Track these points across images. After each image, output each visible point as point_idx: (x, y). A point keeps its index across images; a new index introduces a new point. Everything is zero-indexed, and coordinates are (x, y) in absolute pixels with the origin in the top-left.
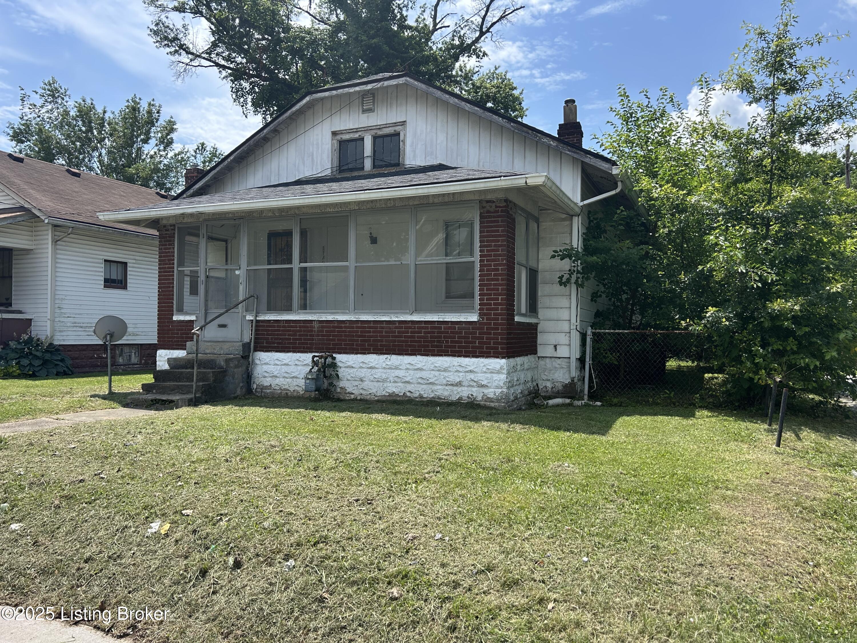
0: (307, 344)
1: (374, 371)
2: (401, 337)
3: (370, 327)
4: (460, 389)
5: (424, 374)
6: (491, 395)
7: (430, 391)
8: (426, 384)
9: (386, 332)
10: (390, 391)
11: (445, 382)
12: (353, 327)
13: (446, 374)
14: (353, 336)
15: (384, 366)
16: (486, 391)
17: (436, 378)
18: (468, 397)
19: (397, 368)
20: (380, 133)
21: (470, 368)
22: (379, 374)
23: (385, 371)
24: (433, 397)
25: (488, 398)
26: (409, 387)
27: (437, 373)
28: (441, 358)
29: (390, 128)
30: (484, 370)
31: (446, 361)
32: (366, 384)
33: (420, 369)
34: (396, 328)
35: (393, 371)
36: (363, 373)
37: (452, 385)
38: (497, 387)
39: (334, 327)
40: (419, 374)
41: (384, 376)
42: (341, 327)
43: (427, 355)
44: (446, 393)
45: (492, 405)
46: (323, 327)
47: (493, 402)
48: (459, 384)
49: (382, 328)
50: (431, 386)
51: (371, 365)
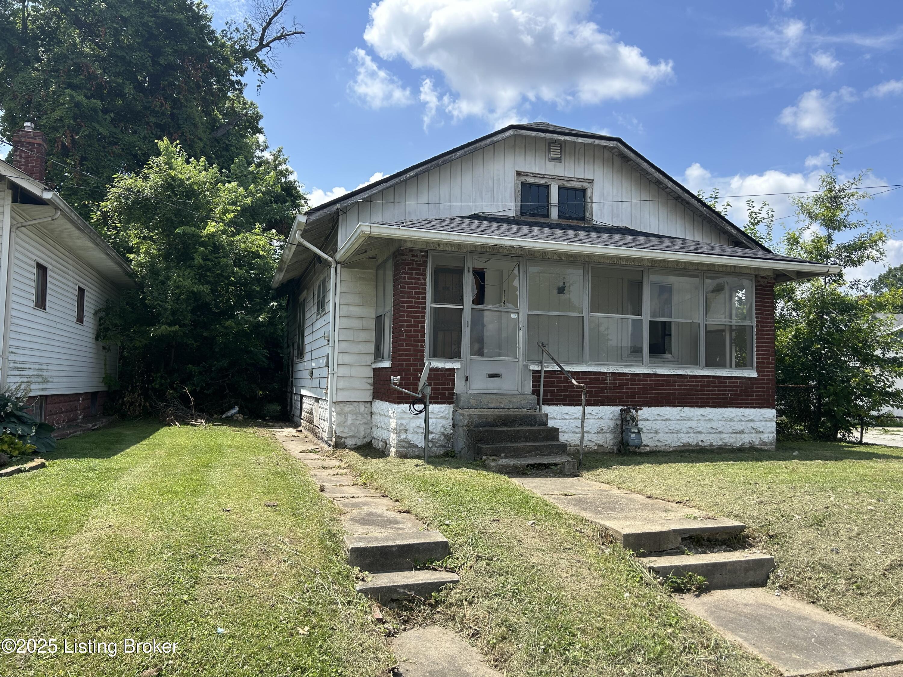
0: (598, 396)
1: (668, 423)
2: (692, 390)
3: (664, 381)
4: (743, 436)
5: (714, 424)
6: (766, 440)
7: (718, 439)
8: (715, 433)
9: (679, 386)
10: (685, 442)
11: (730, 431)
12: (647, 381)
13: (732, 423)
14: (647, 389)
15: (678, 417)
16: (762, 436)
17: (723, 428)
18: (750, 443)
19: (690, 419)
20: (567, 185)
21: (751, 418)
22: (673, 425)
23: (679, 422)
24: (721, 445)
25: (764, 442)
26: (701, 437)
27: (724, 423)
28: (727, 409)
29: (578, 183)
30: (761, 418)
31: (732, 412)
32: (661, 436)
33: (710, 420)
34: (688, 381)
35: (685, 422)
36: (659, 425)
37: (736, 433)
38: (770, 433)
39: (627, 380)
40: (709, 425)
41: (678, 427)
42: (635, 380)
43: (715, 407)
44: (732, 441)
45: (766, 448)
46: (615, 379)
47: (766, 445)
48: (742, 432)
49: (675, 381)
50: (719, 435)
51: (667, 417)
